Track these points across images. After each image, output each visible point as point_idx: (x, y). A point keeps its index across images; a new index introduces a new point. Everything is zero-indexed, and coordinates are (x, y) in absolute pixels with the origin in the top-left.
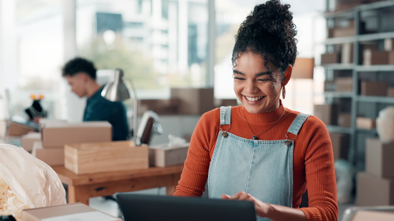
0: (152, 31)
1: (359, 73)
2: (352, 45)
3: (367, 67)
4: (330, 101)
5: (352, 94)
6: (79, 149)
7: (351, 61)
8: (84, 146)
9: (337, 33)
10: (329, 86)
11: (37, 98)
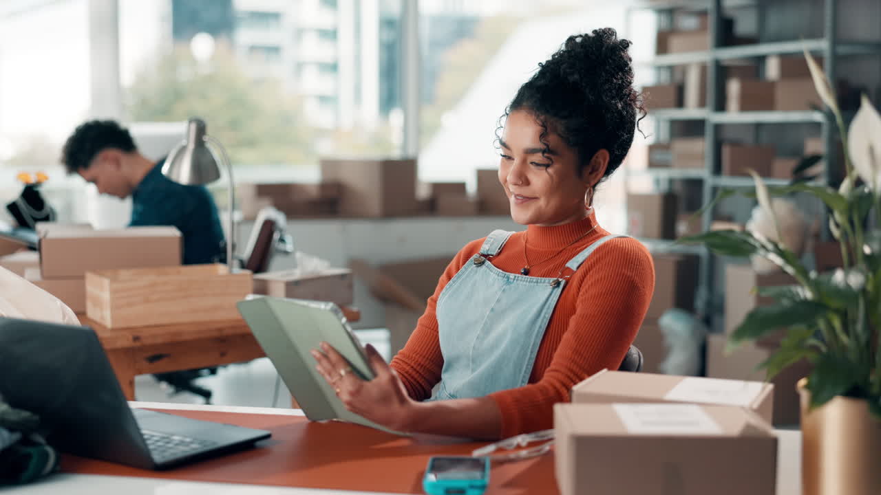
0: (299, 33)
1: (718, 128)
2: (703, 68)
3: (734, 116)
4: (664, 187)
5: (702, 171)
6: (114, 280)
7: (702, 103)
8: (124, 274)
9: (675, 42)
10: (659, 156)
11: (32, 180)
